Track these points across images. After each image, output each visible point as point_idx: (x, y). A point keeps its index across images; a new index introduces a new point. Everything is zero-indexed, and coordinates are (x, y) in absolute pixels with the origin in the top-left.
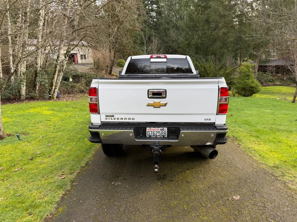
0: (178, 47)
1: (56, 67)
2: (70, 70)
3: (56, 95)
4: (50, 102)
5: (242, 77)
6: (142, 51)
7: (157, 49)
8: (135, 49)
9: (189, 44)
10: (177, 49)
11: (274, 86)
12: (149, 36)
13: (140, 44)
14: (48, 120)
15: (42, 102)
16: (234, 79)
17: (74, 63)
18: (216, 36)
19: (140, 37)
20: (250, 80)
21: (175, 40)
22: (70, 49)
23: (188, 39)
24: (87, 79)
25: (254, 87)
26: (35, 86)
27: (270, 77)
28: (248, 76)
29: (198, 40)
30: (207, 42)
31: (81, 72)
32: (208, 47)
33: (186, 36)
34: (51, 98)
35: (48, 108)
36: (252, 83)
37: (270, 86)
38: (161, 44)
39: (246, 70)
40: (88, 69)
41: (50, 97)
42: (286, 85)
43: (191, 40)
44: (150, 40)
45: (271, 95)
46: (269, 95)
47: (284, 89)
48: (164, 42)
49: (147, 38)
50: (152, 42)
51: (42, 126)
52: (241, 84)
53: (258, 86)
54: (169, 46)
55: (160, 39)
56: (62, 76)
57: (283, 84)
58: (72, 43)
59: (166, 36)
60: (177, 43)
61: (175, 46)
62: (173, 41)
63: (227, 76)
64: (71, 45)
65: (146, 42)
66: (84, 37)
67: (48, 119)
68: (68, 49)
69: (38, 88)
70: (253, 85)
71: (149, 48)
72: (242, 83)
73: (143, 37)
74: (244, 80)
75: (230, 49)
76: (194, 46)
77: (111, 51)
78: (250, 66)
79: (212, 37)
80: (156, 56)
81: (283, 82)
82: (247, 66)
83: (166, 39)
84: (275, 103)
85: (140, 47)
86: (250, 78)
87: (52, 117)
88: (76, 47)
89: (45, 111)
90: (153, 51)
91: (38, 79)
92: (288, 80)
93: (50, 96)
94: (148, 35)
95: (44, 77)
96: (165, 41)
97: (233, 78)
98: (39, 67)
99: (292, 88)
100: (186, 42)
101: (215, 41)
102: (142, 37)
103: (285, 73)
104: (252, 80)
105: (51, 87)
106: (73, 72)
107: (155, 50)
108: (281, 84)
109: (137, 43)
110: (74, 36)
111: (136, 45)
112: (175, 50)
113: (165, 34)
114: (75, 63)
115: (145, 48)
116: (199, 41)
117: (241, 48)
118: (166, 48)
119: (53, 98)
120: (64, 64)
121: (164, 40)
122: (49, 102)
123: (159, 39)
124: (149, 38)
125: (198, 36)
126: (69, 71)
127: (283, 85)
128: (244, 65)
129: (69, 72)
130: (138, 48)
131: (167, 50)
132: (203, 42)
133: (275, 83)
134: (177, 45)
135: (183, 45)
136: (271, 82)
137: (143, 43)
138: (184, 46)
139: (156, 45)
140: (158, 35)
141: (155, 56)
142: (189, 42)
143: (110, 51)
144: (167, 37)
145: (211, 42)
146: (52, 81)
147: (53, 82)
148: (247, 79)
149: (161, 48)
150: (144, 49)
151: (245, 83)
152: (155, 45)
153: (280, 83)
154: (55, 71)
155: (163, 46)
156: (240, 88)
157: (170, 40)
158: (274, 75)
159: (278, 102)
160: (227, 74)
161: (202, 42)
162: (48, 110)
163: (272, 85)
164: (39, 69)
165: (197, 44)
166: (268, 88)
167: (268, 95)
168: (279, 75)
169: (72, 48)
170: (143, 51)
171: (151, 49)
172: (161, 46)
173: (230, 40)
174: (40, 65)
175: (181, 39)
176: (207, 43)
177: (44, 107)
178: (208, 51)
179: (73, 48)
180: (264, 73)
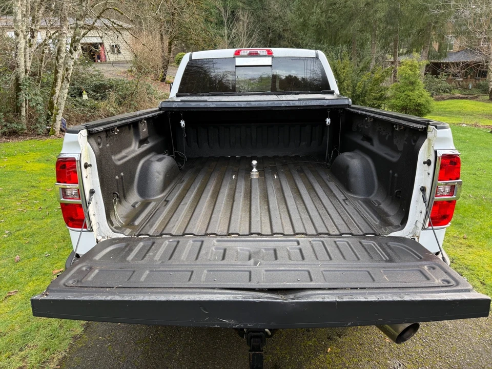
0: (284, 30)
1: (57, 72)
2: (89, 75)
3: (58, 126)
4: (48, 140)
5: (402, 87)
6: (220, 36)
7: (247, 32)
8: (208, 33)
9: (304, 25)
10: (282, 33)
11: (452, 100)
12: (233, 10)
13: (216, 24)
14: (33, 186)
15: (32, 141)
16: (387, 89)
17: (99, 61)
18: (354, 8)
19: (217, 11)
20: (416, 92)
21: (279, 16)
22: (79, 36)
23: (304, 14)
24: (120, 93)
25: (423, 105)
26: (18, 110)
27: (445, 85)
28: (412, 83)
29: (321, 16)
30: (336, 21)
31: (110, 79)
32: (338, 30)
33: (299, 9)
34: (50, 133)
35: (38, 155)
36: (419, 97)
37: (445, 100)
38: (253, 24)
39: (410, 72)
40: (124, 73)
41: (49, 130)
42: (471, 98)
43: (309, 17)
44: (234, 17)
45: (447, 116)
46: (444, 116)
47: (469, 105)
48: (259, 21)
49: (229, 12)
50: (238, 19)
51: (17, 200)
52: (399, 98)
53: (429, 103)
54: (269, 28)
55: (253, 14)
56: (67, 90)
57: (467, 96)
58: (81, 23)
59: (263, 9)
60: (283, 21)
61: (279, 27)
62: (276, 19)
63: (376, 85)
64: (80, 28)
65: (228, 21)
66: (104, 11)
67: (34, 184)
68: (75, 35)
69: (26, 113)
70: (421, 101)
71: (234, 31)
72: (401, 98)
73: (222, 10)
74: (406, 92)
75: (377, 32)
76: (314, 28)
77: (164, 37)
78: (418, 65)
79: (346, 10)
80: (248, 51)
81: (465, 93)
82: (411, 66)
83: (262, 15)
84: (461, 135)
85: (217, 30)
86: (416, 88)
87: (43, 178)
88: (89, 30)
89: (31, 165)
90: (240, 37)
91: (23, 96)
92: (474, 89)
93: (48, 127)
94: (231, 8)
95: (34, 92)
96: (261, 19)
97: (385, 88)
98: (22, 72)
99: (482, 103)
100: (299, 19)
101: (351, 18)
102: (221, 12)
103: (469, 76)
104: (420, 93)
105: (50, 110)
106: (94, 79)
107: (244, 35)
108: (463, 96)
109: (211, 23)
110: (84, 8)
111: (210, 27)
112: (279, 35)
113: (262, 5)
114: (101, 61)
115: (226, 32)
116: (323, 19)
117: (396, 32)
118: (263, 30)
119: (54, 133)
120: (70, 66)
121: (259, 17)
122: (46, 142)
123: (250, 15)
124: (233, 12)
125: (321, 8)
126: (88, 77)
127: (466, 98)
128: (407, 63)
129: (87, 79)
130: (212, 31)
131: (265, 34)
132: (330, 20)
133: (453, 94)
134: (282, 26)
135: (294, 25)
136: (447, 92)
137: (222, 23)
138: (296, 27)
139: (245, 25)
140: (248, 8)
141: (245, 51)
142: (305, 21)
143: (162, 39)
144: (265, 11)
145: (344, 19)
146: (50, 99)
147: (53, 100)
148: (411, 91)
149: (253, 31)
150: (224, 33)
151: (407, 98)
152: (243, 25)
153: (461, 94)
154: (56, 79)
155: (258, 26)
156: (397, 106)
157: (269, 17)
158: (449, 79)
159: (466, 132)
160: (376, 80)
161: (328, 21)
162: (39, 161)
163: (448, 99)
164: (23, 75)
165: (320, 24)
166: (441, 105)
167: (443, 118)
168: (458, 80)
169: (83, 33)
170: (222, 36)
171: (237, 34)
172: (255, 27)
173: (378, 15)
174: (24, 68)
175: (290, 15)
176: (338, 21)
177: (32, 153)
178: (338, 38)
179: (85, 34)
180: (435, 77)
